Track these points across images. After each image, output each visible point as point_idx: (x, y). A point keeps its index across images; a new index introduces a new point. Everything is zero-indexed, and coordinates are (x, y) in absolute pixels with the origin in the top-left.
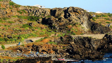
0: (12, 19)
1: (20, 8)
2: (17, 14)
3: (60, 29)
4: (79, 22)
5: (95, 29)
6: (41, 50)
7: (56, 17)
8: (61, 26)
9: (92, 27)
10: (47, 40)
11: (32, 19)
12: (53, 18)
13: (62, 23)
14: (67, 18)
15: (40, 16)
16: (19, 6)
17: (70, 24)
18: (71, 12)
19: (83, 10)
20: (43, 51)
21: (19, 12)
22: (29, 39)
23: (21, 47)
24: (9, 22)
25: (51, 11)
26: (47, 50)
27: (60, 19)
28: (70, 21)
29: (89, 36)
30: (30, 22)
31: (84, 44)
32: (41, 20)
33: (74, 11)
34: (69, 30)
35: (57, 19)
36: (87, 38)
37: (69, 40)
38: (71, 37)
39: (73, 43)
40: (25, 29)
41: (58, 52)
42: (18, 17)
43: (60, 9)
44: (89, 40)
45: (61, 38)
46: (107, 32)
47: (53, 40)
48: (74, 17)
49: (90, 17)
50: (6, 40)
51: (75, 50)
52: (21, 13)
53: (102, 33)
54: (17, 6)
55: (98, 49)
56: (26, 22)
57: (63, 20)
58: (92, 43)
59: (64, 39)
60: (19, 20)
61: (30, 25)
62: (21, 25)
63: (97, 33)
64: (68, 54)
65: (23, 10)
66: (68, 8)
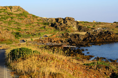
0: (34, 24)
1: (38, 18)
2: (37, 21)
3: (62, 30)
4: (72, 25)
5: (81, 29)
6: (53, 41)
7: (59, 23)
8: (62, 28)
9: (79, 28)
10: (55, 35)
11: (45, 24)
12: (57, 23)
13: (62, 26)
14: (65, 23)
15: (50, 23)
16: (38, 17)
17: (67, 27)
18: (67, 20)
19: (74, 19)
20: (54, 41)
21: (37, 20)
22: (44, 35)
23: (42, 40)
24: (33, 26)
25: (56, 19)
26: (56, 41)
27: (61, 24)
28: (67, 25)
29: (78, 33)
30: (44, 26)
31: (75, 37)
32: (50, 24)
33: (69, 19)
34: (67, 30)
35: (60, 24)
36: (77, 34)
37: (67, 35)
38: (68, 34)
39: (70, 37)
40: (42, 29)
41: (63, 42)
42: (38, 23)
43: (61, 18)
44: (78, 35)
45: (63, 34)
46: (87, 31)
47: (58, 36)
48: (69, 23)
49: (78, 23)
50: (33, 36)
51: (73, 41)
52: (39, 21)
53: (85, 31)
54: (37, 17)
55: (83, 40)
56: (42, 26)
57: (63, 24)
58: (80, 37)
59: (64, 35)
60: (38, 25)
61: (44, 27)
62: (40, 27)
63: (82, 32)
64: (68, 43)
65: (40, 19)
66: (65, 18)
